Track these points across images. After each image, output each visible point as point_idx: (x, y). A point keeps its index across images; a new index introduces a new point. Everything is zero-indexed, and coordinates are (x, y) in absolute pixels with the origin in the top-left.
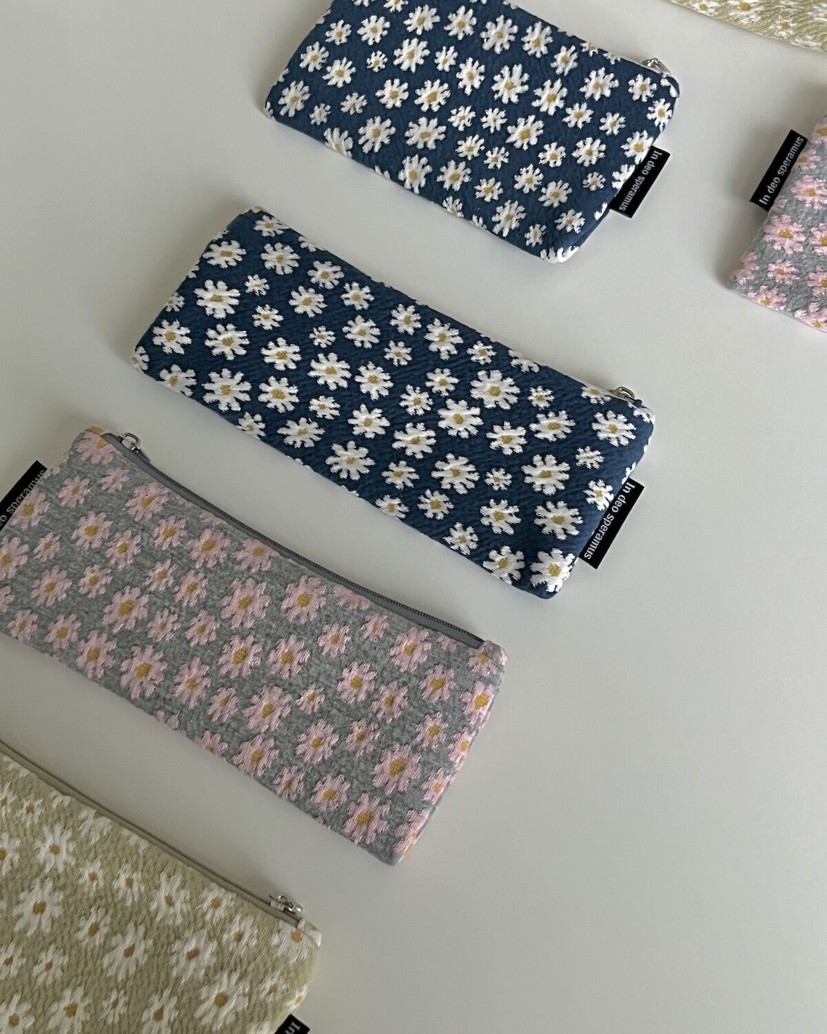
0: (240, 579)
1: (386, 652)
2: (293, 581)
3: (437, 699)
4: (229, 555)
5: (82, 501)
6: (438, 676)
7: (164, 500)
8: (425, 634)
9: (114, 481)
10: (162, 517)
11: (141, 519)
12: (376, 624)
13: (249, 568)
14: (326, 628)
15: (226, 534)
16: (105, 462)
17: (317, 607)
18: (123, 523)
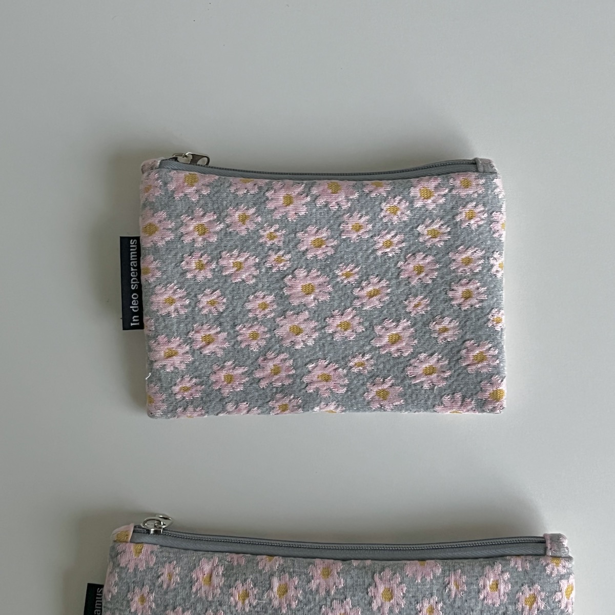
0: (326, 605)
1: (477, 598)
2: (370, 585)
3: (536, 612)
4: (304, 591)
5: (154, 606)
6: (528, 594)
7: (221, 570)
8: (499, 567)
9: (170, 575)
10: (230, 587)
11: (213, 598)
12: (456, 581)
13: (328, 592)
14: (418, 607)
15: (290, 574)
16: (151, 564)
17: (402, 594)
18: (199, 607)
